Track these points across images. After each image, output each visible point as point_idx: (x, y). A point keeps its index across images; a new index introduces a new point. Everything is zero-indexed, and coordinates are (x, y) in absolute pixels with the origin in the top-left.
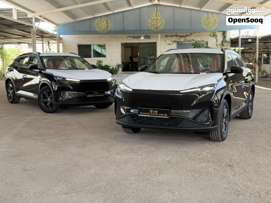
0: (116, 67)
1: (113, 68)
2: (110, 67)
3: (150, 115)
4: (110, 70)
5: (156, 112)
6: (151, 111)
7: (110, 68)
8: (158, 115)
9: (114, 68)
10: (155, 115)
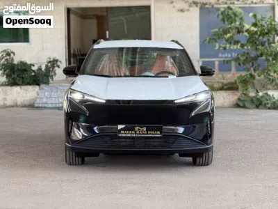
0: (47, 66)
1: (40, 69)
2: (34, 65)
3: (136, 133)
4: (33, 74)
5: (145, 129)
6: (137, 128)
7: (33, 68)
8: (147, 134)
9: (43, 68)
10: (143, 134)
